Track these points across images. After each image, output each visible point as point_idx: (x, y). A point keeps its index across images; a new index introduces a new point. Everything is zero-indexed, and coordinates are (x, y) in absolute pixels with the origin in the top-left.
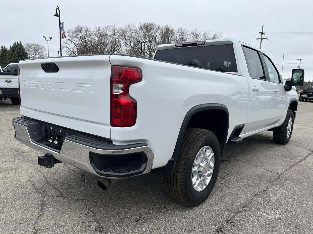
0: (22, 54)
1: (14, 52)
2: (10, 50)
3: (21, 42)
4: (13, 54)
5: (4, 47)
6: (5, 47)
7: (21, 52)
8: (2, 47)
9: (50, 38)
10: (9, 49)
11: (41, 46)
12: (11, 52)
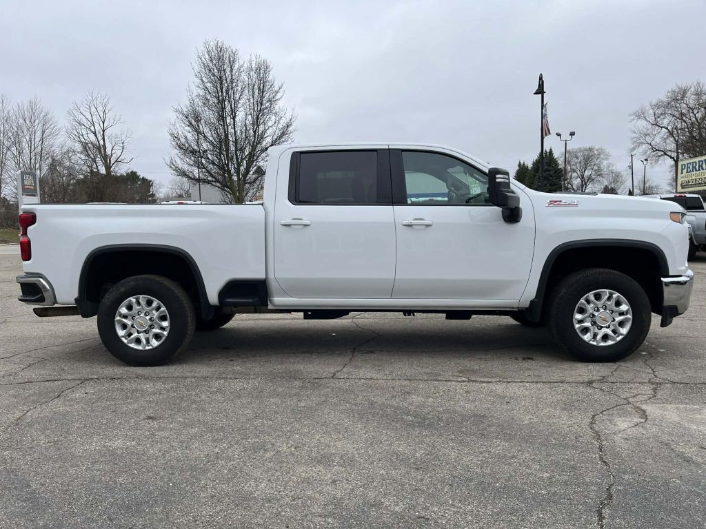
0: (551, 173)
1: (537, 172)
2: (532, 168)
3: (551, 150)
4: (535, 176)
5: (522, 163)
6: (524, 164)
7: (549, 171)
8: (520, 165)
9: (572, 134)
10: (530, 166)
11: (597, 150)
12: (533, 173)
